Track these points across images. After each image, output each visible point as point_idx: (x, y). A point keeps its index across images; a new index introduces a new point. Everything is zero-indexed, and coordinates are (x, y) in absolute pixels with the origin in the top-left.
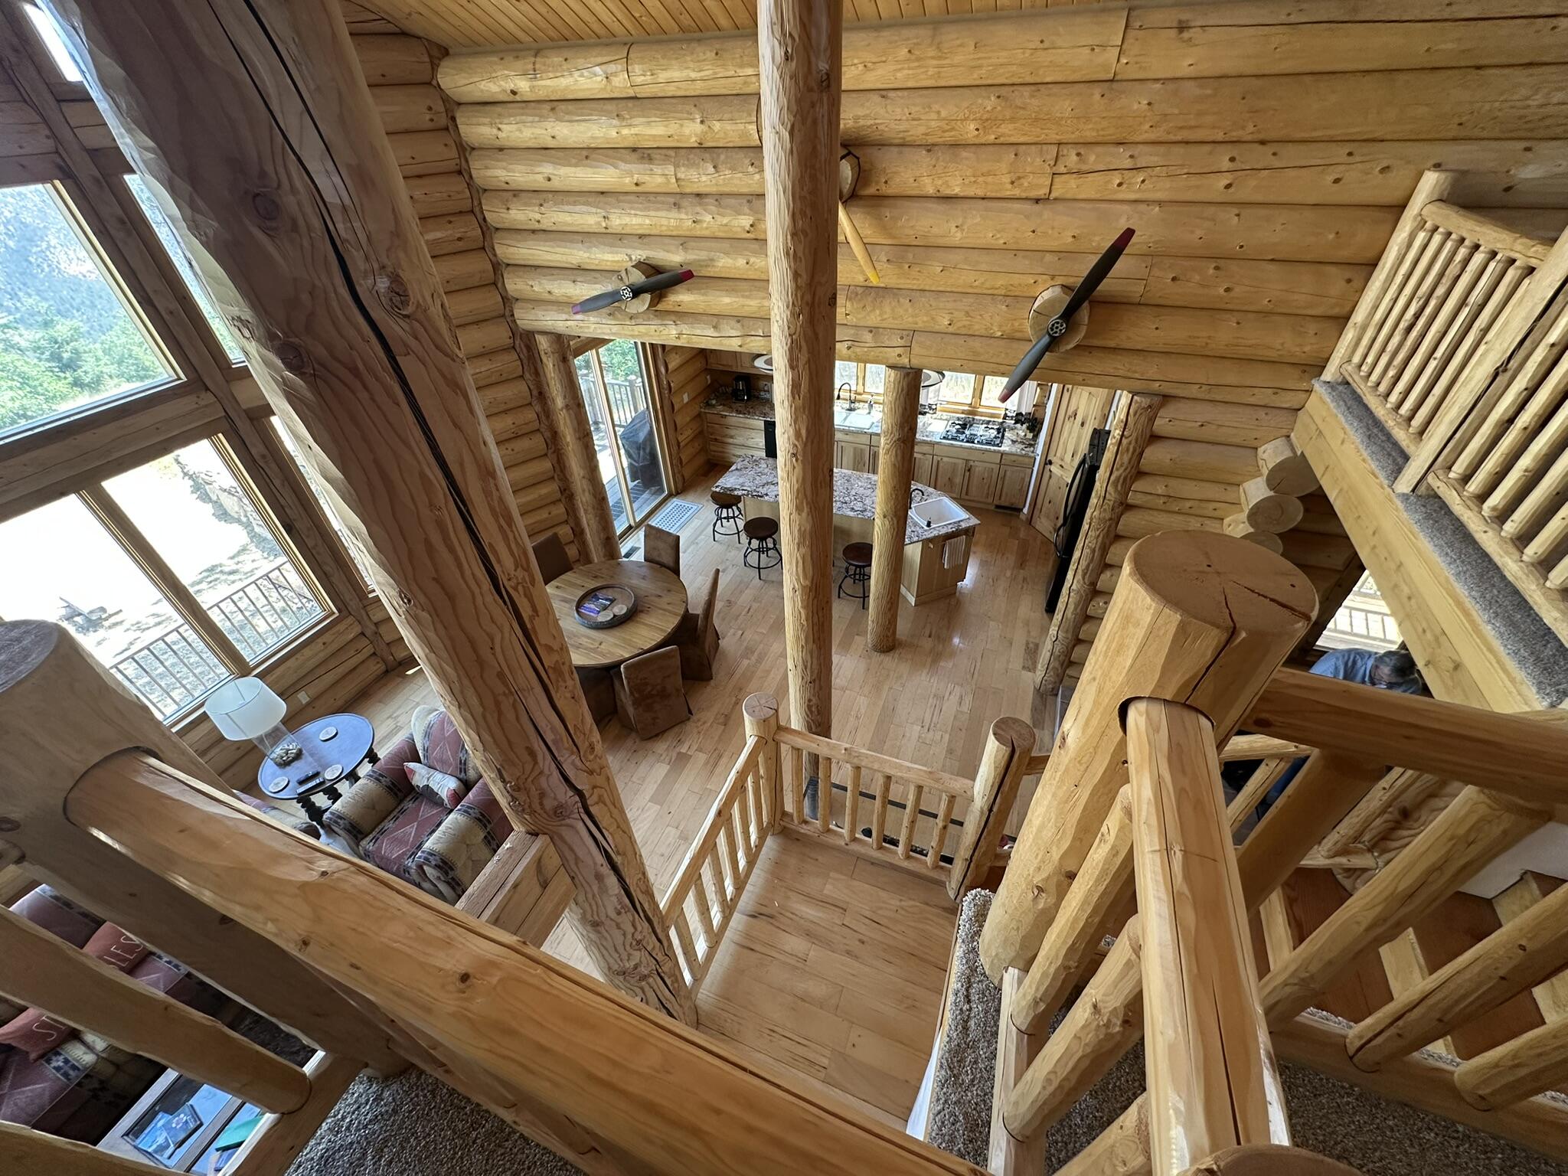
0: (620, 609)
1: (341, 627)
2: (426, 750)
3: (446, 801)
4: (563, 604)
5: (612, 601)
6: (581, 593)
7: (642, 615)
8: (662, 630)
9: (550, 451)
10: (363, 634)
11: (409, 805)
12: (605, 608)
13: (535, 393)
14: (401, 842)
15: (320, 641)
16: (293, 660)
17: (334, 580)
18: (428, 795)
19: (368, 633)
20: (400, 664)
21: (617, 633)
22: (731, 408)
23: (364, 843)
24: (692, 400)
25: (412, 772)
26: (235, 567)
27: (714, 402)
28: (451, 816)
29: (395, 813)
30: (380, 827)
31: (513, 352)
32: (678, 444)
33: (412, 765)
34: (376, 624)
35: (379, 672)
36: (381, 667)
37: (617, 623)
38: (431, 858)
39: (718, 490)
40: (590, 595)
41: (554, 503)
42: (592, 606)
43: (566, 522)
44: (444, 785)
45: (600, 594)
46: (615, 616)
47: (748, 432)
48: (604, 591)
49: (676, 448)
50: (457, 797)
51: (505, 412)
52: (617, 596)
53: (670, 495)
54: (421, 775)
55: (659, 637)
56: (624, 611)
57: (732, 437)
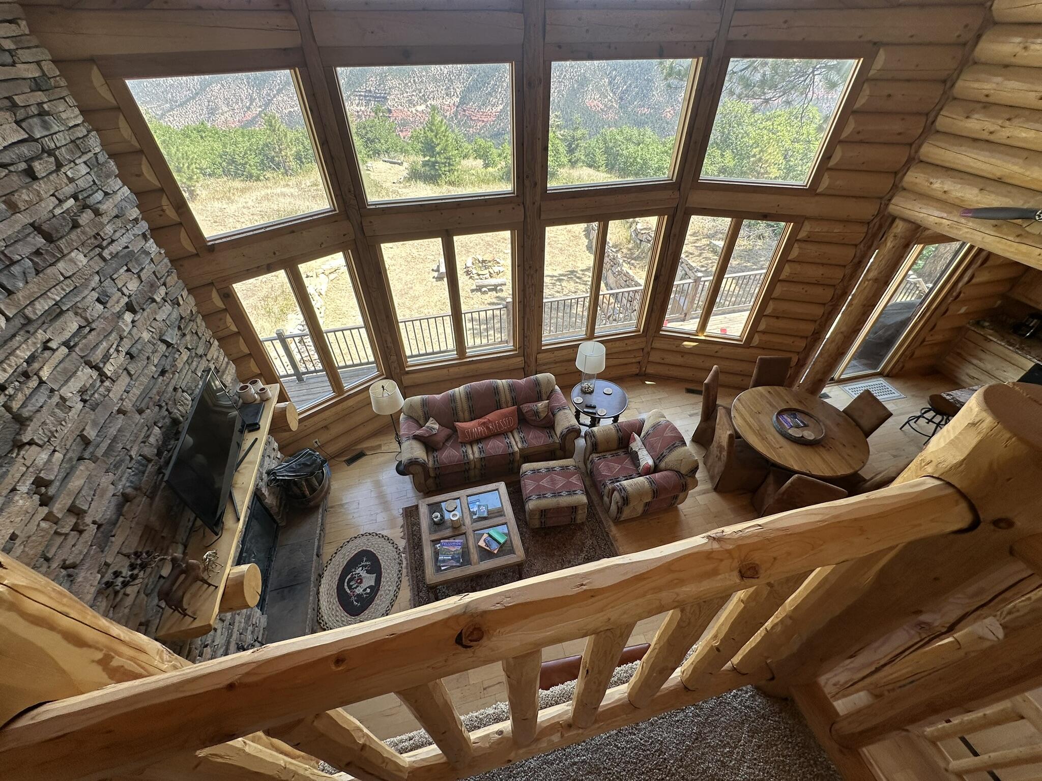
0: (809, 435)
1: (638, 340)
2: (647, 434)
3: (641, 467)
4: (768, 406)
5: (805, 426)
6: (784, 406)
7: (822, 449)
8: (832, 469)
9: (830, 304)
10: (643, 349)
11: (621, 453)
12: (798, 427)
13: (856, 260)
14: (610, 469)
15: (626, 341)
16: (610, 343)
17: (653, 314)
18: (634, 457)
19: (645, 350)
20: (645, 375)
21: (797, 448)
22: (1003, 338)
23: (594, 455)
24: (966, 314)
25: (634, 440)
26: (581, 276)
27: (987, 324)
28: (641, 478)
29: (613, 452)
30: (604, 454)
31: (866, 226)
32: (924, 341)
33: (636, 436)
34: (652, 348)
35: (635, 373)
36: (637, 371)
37: (801, 442)
38: (623, 492)
39: (948, 397)
40: (792, 412)
41: (802, 337)
42: (789, 420)
43: (798, 353)
44: (646, 459)
45: (799, 415)
46: (802, 437)
47: (1005, 364)
48: (803, 415)
49: (918, 343)
50: (648, 471)
51: (823, 264)
52: (810, 424)
53: (880, 374)
54: (637, 444)
55: (828, 473)
56: (812, 438)
57: (980, 360)
